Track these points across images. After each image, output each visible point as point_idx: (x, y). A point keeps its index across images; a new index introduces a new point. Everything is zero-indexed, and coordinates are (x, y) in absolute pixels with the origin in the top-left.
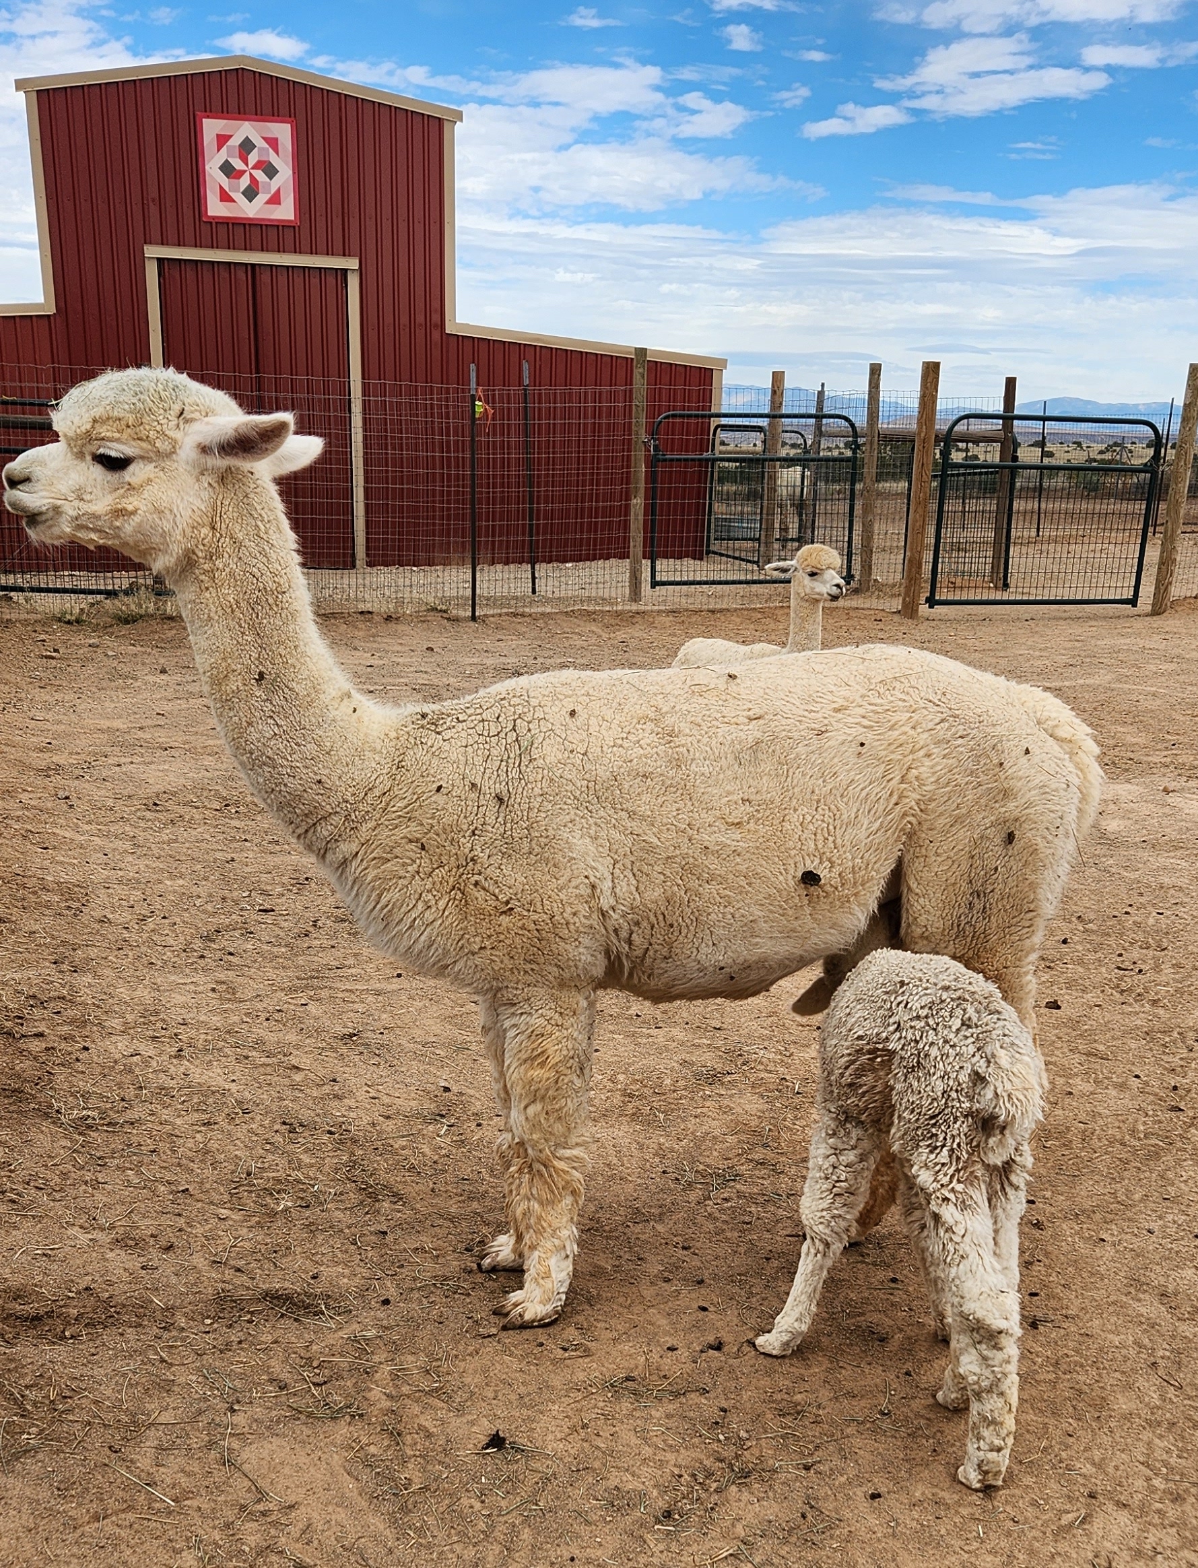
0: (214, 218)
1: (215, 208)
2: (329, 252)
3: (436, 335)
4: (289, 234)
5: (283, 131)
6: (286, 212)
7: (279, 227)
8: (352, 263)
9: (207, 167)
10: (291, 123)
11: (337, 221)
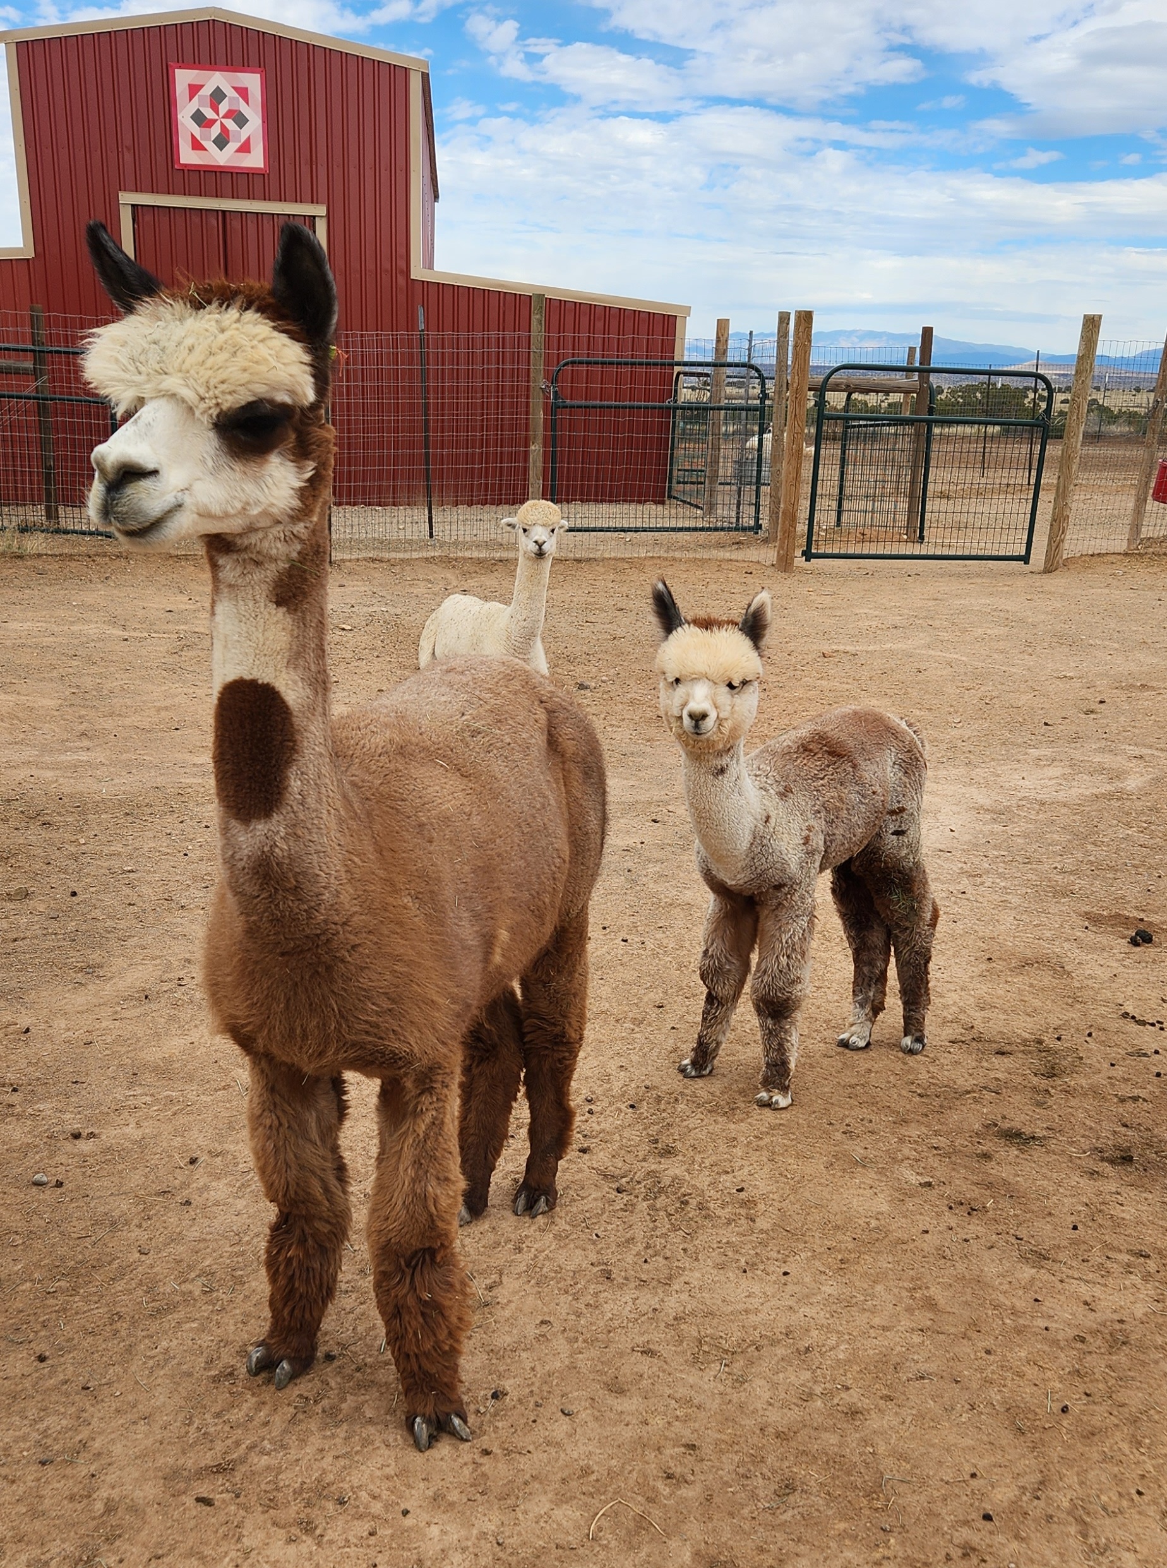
0: (186, 165)
1: (187, 156)
2: (297, 199)
3: (401, 281)
4: (258, 182)
5: (253, 81)
6: (255, 160)
7: (249, 174)
8: (320, 210)
9: (179, 117)
10: (261, 73)
11: (306, 169)
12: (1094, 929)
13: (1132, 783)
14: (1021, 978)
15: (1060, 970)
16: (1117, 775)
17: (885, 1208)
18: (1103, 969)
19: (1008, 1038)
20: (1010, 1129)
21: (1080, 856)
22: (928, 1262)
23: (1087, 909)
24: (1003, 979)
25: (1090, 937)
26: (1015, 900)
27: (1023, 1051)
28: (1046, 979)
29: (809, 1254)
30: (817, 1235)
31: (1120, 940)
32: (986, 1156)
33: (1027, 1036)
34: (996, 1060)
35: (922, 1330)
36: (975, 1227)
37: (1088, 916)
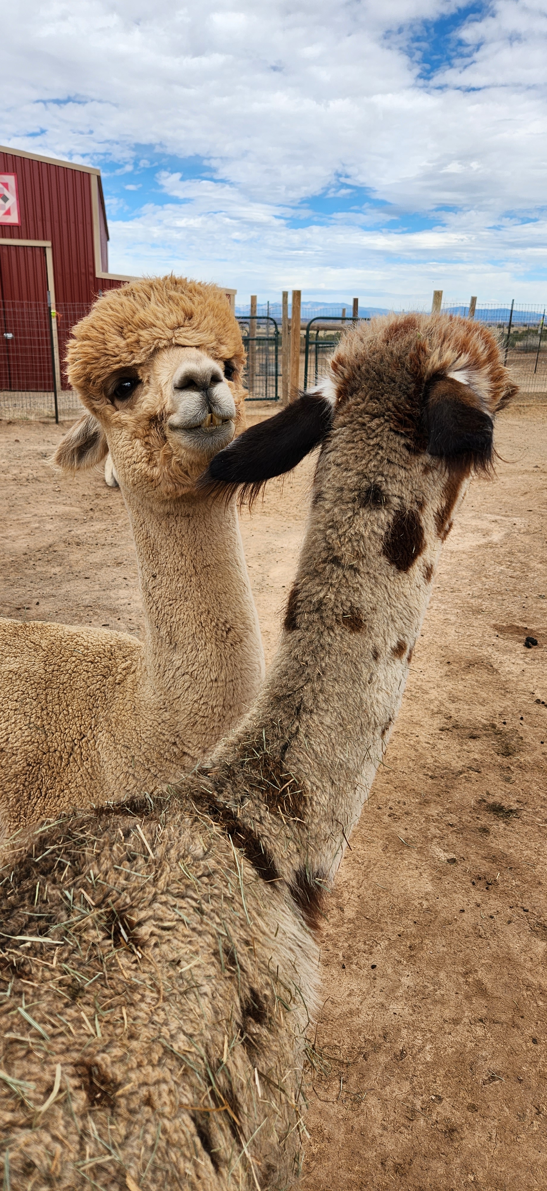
2: (36, 238)
3: (91, 278)
4: (15, 229)
5: (11, 179)
6: (14, 219)
7: (11, 226)
8: (48, 244)
10: (15, 175)
11: (40, 223)
12: (501, 636)
13: (496, 537)
14: (469, 676)
15: (492, 670)
16: (486, 533)
17: (429, 888)
18: (515, 666)
19: (474, 724)
20: (494, 804)
21: (480, 585)
22: (470, 942)
23: (493, 622)
24: (460, 677)
25: (501, 643)
26: (453, 618)
27: (485, 735)
28: (485, 676)
29: (387, 942)
30: (389, 921)
31: (519, 644)
32: (485, 831)
33: (485, 722)
34: (471, 743)
35: (481, 1020)
36: (494, 904)
37: (495, 627)
